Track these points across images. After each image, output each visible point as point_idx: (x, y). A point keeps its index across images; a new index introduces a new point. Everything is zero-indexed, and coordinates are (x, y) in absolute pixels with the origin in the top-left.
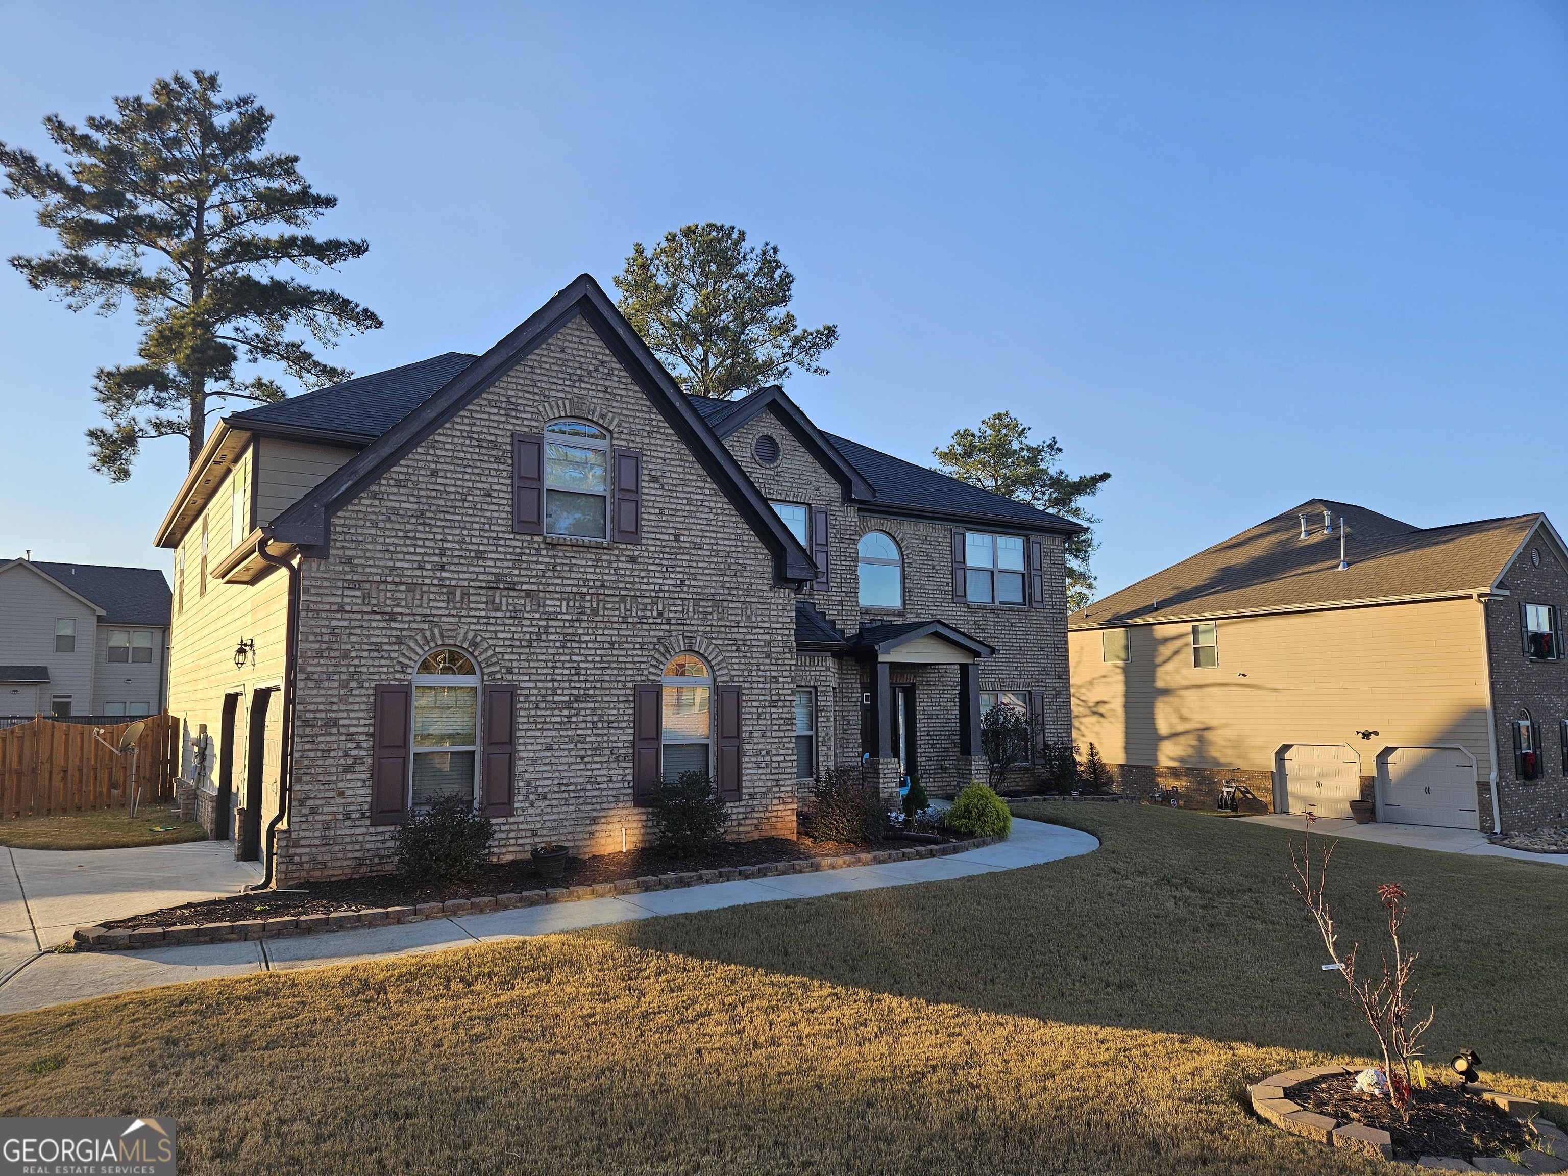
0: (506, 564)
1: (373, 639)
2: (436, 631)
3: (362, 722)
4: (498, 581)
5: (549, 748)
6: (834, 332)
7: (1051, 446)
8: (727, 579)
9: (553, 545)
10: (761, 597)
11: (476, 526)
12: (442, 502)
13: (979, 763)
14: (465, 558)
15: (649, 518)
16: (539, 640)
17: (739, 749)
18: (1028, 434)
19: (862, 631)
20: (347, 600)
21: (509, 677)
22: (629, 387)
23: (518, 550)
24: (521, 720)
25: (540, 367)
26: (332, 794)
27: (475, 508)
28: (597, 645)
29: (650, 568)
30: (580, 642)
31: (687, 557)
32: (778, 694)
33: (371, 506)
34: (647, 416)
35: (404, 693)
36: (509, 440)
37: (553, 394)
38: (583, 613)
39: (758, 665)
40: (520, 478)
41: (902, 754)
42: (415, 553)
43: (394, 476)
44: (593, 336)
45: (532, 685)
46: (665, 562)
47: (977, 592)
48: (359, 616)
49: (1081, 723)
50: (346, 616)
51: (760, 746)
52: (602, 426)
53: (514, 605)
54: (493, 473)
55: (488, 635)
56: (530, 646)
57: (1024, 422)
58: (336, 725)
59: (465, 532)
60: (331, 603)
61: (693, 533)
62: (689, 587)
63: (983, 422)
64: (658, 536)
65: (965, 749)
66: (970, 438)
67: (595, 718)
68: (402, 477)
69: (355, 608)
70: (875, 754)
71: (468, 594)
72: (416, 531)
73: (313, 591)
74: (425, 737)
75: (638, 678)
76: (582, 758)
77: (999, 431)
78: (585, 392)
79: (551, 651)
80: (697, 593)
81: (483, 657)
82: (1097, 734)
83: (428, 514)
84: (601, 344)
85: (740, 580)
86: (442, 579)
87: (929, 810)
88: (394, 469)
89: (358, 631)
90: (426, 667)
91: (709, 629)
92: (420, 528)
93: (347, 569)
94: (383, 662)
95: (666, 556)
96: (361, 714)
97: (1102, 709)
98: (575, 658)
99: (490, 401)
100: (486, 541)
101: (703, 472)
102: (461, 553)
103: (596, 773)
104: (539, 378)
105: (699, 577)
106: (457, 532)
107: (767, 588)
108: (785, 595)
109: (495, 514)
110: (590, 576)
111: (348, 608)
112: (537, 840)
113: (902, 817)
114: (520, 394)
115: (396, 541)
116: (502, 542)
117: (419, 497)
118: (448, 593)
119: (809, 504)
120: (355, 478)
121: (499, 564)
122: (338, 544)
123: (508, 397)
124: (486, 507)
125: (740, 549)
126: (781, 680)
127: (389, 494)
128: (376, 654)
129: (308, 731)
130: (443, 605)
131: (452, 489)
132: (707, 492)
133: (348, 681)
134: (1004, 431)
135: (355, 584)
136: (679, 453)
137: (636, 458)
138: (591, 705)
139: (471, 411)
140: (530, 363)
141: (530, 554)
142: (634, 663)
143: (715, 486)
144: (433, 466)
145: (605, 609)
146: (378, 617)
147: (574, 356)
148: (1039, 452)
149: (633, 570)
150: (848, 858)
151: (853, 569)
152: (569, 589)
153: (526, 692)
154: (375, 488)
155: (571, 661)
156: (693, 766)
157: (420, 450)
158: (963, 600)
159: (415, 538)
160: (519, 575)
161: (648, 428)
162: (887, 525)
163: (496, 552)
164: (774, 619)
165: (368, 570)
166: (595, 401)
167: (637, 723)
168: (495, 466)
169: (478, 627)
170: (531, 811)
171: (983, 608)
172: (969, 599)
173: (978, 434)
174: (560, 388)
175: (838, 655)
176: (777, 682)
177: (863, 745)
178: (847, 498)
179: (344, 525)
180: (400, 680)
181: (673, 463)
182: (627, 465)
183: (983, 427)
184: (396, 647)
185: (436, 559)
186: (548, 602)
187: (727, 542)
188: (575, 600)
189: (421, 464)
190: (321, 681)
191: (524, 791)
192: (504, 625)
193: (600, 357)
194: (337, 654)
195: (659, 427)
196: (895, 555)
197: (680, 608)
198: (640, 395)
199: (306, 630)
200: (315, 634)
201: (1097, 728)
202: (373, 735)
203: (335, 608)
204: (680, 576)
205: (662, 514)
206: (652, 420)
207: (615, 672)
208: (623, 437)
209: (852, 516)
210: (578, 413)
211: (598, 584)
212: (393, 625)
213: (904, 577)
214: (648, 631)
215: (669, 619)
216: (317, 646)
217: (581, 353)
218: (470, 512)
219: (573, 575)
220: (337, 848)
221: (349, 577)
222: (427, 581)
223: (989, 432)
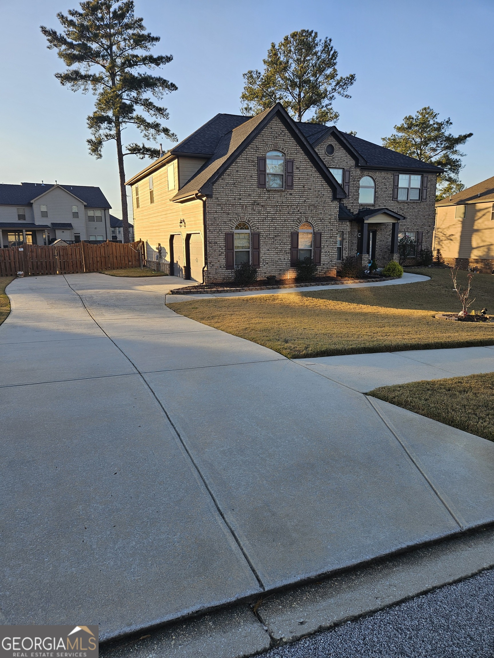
0: (256, 197)
1: (224, 220)
2: (239, 217)
3: (223, 243)
4: (254, 203)
5: (268, 250)
6: (354, 77)
7: (447, 122)
8: (318, 199)
9: (269, 191)
10: (328, 204)
11: (248, 186)
12: (239, 180)
13: (396, 256)
14: (246, 196)
15: (296, 181)
16: (265, 219)
17: (320, 251)
18: (438, 116)
19: (360, 211)
20: (217, 209)
21: (258, 230)
22: (291, 138)
23: (259, 193)
24: (261, 242)
25: (265, 135)
26: (217, 261)
27: (248, 181)
28: (281, 221)
29: (296, 196)
30: (276, 220)
31: (306, 193)
32: (332, 234)
33: (222, 182)
34: (296, 148)
35: (232, 235)
36: (257, 159)
37: (269, 143)
38: (277, 211)
39: (327, 226)
40: (260, 171)
41: (370, 254)
42: (233, 195)
43: (227, 173)
44: (280, 122)
45: (264, 232)
46: (300, 195)
47: (402, 197)
48: (220, 214)
49: (443, 243)
50: (217, 214)
51: (327, 250)
52: (282, 152)
53: (259, 209)
54: (253, 170)
55: (252, 218)
56: (263, 221)
57: (436, 111)
58: (217, 243)
59: (246, 188)
60: (214, 210)
61: (308, 185)
62: (307, 202)
63: (418, 112)
64: (298, 186)
65: (392, 252)
66: (411, 120)
67: (281, 242)
68: (229, 173)
69: (219, 212)
70: (361, 253)
71: (247, 207)
72: (233, 189)
73: (209, 207)
74: (238, 247)
75: (292, 230)
76: (277, 253)
77: (425, 116)
78: (277, 142)
79: (269, 223)
80: (309, 204)
81: (251, 224)
82: (448, 247)
83: (236, 184)
84: (282, 125)
85: (322, 199)
86: (240, 203)
87: (377, 270)
88: (227, 171)
89: (220, 218)
90: (237, 228)
91: (312, 215)
92: (234, 188)
93: (217, 201)
94: (227, 226)
95: (300, 193)
96: (222, 241)
97: (452, 238)
98: (275, 224)
99: (251, 147)
100: (251, 191)
101: (312, 165)
102: (245, 195)
103: (281, 257)
104: (265, 138)
105: (310, 199)
106: (244, 188)
107: (330, 201)
108: (336, 204)
109: (253, 183)
110: (279, 200)
111: (218, 212)
112: (266, 275)
113: (368, 272)
114: (260, 144)
115: (228, 192)
116: (255, 191)
117: (233, 179)
118: (242, 207)
119: (344, 168)
120: (219, 175)
121: (254, 197)
122: (215, 194)
123: (256, 146)
124: (251, 180)
125: (322, 189)
126: (333, 230)
127: (226, 178)
128: (225, 224)
129: (210, 245)
130: (241, 210)
131: (242, 176)
132: (313, 171)
133: (219, 232)
134: (427, 116)
135: (219, 205)
136: (305, 159)
137: (292, 162)
138: (279, 238)
139: (246, 151)
140: (262, 134)
141: (263, 194)
142: (291, 226)
143: (315, 169)
144: (237, 169)
145: (283, 210)
146: (225, 214)
147: (275, 130)
148: (442, 125)
149: (291, 197)
150: (352, 281)
151: (357, 191)
152: (273, 204)
153: (262, 234)
154: (222, 177)
155: (274, 225)
156: (308, 256)
157: (233, 164)
158: (396, 200)
159: (233, 191)
160: (260, 201)
161: (296, 152)
162: (371, 174)
163: (254, 194)
164: (332, 211)
165: (222, 201)
166: (281, 144)
167: (292, 243)
168: (253, 168)
169: (250, 216)
170: (264, 267)
171: (403, 202)
172: (399, 199)
173: (415, 118)
174: (270, 141)
175: (351, 221)
176: (332, 231)
177: (357, 250)
178: (357, 166)
179: (216, 188)
180: (231, 231)
181: (303, 162)
182: (290, 164)
183: (417, 114)
184: (230, 222)
185: (239, 197)
186: (268, 208)
187: (318, 187)
188: (275, 207)
189: (234, 169)
190: (212, 232)
191: (262, 262)
192: (256, 215)
193: (282, 129)
194: (216, 224)
195: (299, 151)
196: (373, 184)
197: (304, 209)
198: (294, 141)
199: (209, 218)
200: (211, 219)
201: (449, 245)
202: (225, 246)
203: (215, 212)
204: (304, 199)
205: (299, 179)
206: (297, 149)
207: (286, 228)
208: (289, 155)
209: (358, 172)
210: (276, 149)
211: (281, 202)
212: (229, 216)
213: (375, 192)
214: (295, 216)
215: (301, 212)
216: (211, 222)
217: (277, 129)
218: (247, 182)
219: (274, 200)
220: (219, 275)
221: (217, 203)
222: (237, 203)
223: (420, 117)
